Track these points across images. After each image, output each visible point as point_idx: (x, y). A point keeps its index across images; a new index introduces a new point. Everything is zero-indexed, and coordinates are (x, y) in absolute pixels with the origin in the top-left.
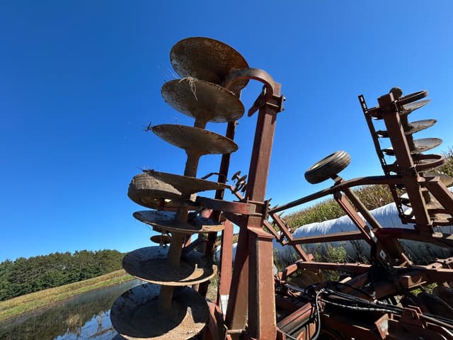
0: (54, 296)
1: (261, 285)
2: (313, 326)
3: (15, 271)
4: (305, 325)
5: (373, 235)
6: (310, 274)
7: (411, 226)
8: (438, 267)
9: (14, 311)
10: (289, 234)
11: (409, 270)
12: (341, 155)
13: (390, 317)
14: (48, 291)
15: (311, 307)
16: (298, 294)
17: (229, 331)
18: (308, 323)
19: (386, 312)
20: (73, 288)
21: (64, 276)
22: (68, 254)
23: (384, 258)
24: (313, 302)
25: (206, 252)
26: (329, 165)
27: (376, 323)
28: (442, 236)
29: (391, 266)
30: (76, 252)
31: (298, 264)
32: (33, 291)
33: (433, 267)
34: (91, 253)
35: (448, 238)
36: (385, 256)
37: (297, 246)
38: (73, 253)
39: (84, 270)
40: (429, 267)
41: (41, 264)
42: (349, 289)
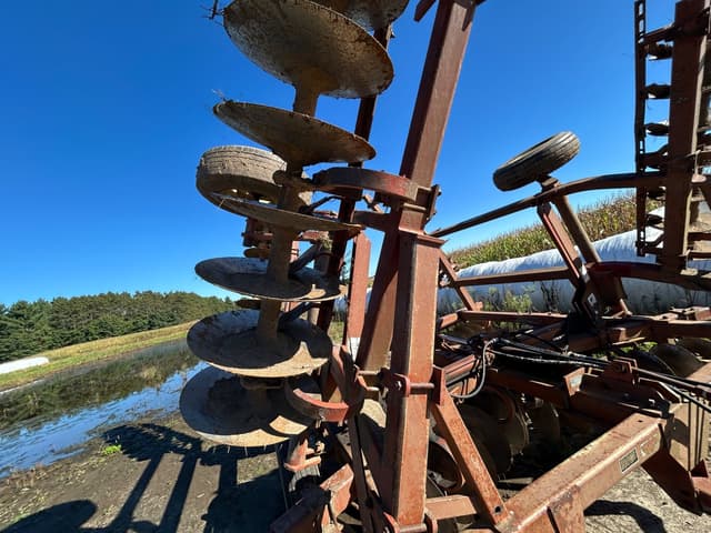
0: (119, 347)
1: (416, 307)
2: (473, 382)
3: (55, 315)
4: (462, 380)
5: (584, 272)
6: (475, 328)
7: (650, 259)
8: (672, 319)
9: (69, 361)
10: (451, 272)
11: (625, 321)
12: (565, 138)
13: (586, 371)
14: (108, 341)
15: (474, 359)
16: (457, 347)
17: (361, 372)
18: (467, 377)
19: (582, 366)
20: (142, 338)
21: (126, 323)
22: (126, 295)
23: (592, 304)
24: (479, 353)
25: (329, 271)
26: (539, 156)
27: (566, 377)
28: (696, 273)
29: (600, 315)
30: (138, 293)
31: (459, 314)
32: (88, 340)
33: (665, 318)
34: (159, 295)
35: (705, 276)
36: (595, 301)
37: (461, 288)
38: (132, 294)
39: (152, 317)
40: (658, 318)
41: (90, 307)
42: (533, 340)
